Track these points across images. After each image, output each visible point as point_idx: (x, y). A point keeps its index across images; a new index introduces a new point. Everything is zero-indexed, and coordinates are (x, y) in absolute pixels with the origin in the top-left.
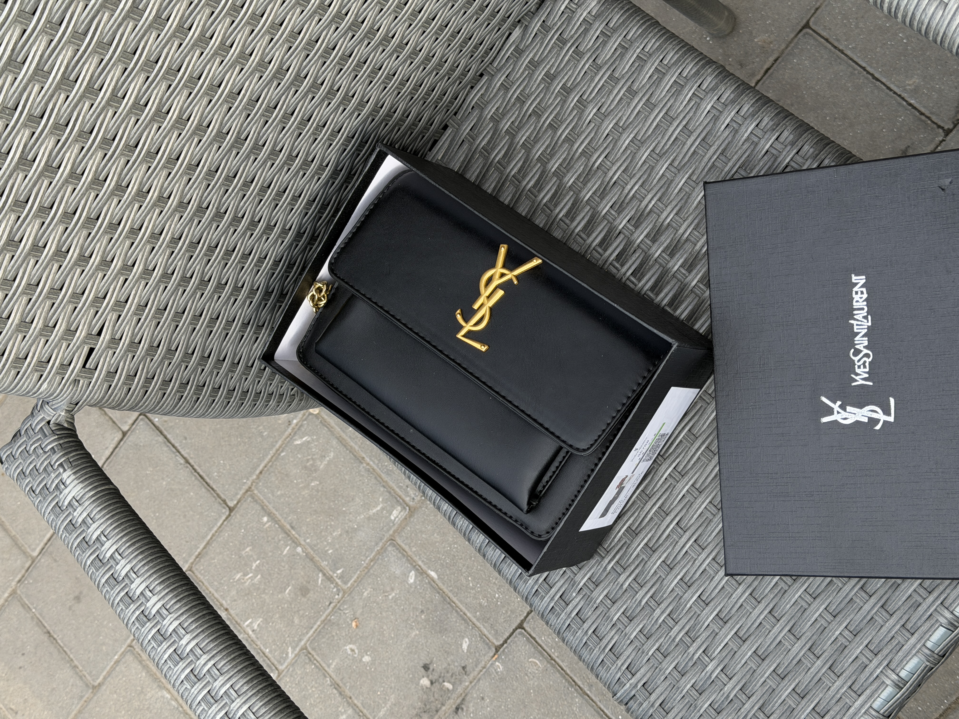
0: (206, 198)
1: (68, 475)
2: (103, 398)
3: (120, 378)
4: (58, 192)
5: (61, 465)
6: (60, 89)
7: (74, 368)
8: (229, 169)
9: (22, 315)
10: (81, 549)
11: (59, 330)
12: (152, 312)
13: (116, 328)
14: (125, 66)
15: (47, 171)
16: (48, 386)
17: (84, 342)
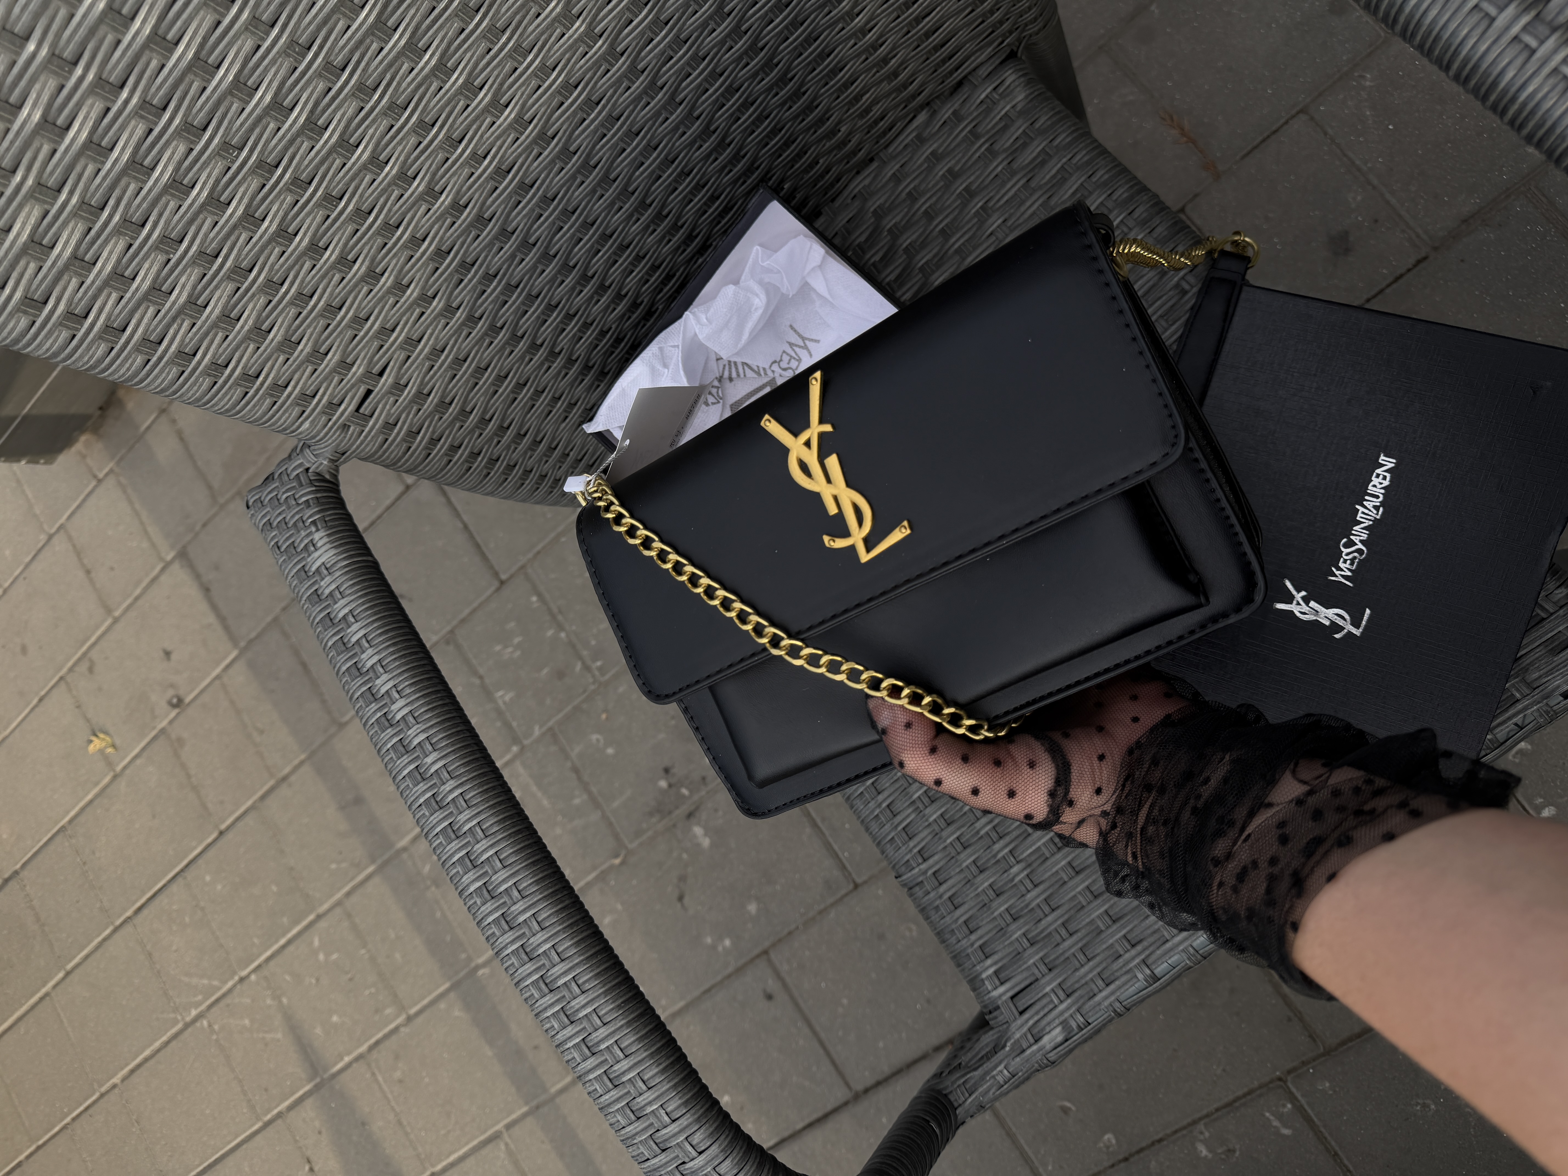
0: (536, 231)
1: (320, 536)
2: (376, 452)
3: (400, 432)
4: (352, 179)
5: (314, 523)
6: (373, 34)
7: (345, 410)
8: (569, 200)
9: (287, 331)
10: (323, 627)
11: (331, 360)
12: (449, 360)
13: (403, 371)
14: (463, 26)
15: (341, 146)
16: (310, 426)
17: (360, 381)
